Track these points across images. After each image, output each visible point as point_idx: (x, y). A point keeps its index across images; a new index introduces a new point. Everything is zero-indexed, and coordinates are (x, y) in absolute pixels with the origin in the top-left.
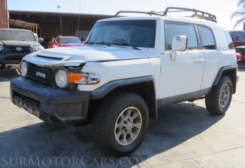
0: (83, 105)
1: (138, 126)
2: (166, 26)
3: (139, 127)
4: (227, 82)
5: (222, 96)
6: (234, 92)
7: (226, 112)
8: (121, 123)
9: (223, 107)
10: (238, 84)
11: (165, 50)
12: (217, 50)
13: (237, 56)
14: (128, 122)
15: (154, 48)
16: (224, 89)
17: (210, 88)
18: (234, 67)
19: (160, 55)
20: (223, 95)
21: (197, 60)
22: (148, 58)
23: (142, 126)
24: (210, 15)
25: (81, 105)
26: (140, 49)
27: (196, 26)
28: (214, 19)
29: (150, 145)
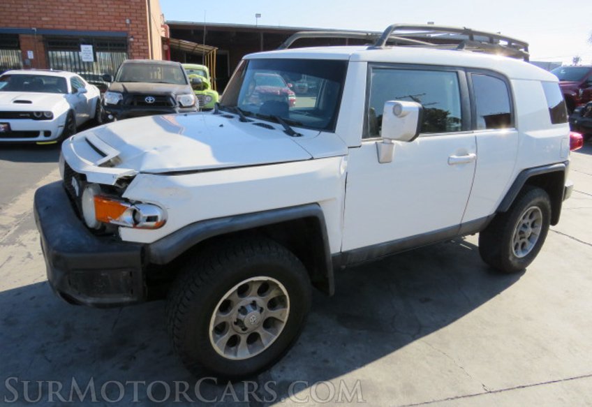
0: (131, 273)
1: (281, 315)
2: (372, 75)
3: (284, 318)
4: (537, 200)
5: (521, 232)
6: (554, 222)
7: (527, 266)
8: (231, 312)
9: (521, 255)
10: (565, 205)
11: (365, 136)
12: (517, 129)
13: (572, 139)
14: (250, 308)
15: (334, 132)
16: (528, 216)
17: (488, 217)
18: (561, 167)
19: (346, 150)
20: (523, 229)
21: (455, 157)
22: (312, 159)
23: (290, 315)
24: (510, 41)
25: (125, 273)
26: (299, 135)
27: (462, 73)
28: (522, 50)
29: (314, 353)
